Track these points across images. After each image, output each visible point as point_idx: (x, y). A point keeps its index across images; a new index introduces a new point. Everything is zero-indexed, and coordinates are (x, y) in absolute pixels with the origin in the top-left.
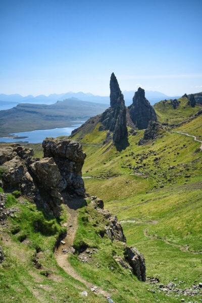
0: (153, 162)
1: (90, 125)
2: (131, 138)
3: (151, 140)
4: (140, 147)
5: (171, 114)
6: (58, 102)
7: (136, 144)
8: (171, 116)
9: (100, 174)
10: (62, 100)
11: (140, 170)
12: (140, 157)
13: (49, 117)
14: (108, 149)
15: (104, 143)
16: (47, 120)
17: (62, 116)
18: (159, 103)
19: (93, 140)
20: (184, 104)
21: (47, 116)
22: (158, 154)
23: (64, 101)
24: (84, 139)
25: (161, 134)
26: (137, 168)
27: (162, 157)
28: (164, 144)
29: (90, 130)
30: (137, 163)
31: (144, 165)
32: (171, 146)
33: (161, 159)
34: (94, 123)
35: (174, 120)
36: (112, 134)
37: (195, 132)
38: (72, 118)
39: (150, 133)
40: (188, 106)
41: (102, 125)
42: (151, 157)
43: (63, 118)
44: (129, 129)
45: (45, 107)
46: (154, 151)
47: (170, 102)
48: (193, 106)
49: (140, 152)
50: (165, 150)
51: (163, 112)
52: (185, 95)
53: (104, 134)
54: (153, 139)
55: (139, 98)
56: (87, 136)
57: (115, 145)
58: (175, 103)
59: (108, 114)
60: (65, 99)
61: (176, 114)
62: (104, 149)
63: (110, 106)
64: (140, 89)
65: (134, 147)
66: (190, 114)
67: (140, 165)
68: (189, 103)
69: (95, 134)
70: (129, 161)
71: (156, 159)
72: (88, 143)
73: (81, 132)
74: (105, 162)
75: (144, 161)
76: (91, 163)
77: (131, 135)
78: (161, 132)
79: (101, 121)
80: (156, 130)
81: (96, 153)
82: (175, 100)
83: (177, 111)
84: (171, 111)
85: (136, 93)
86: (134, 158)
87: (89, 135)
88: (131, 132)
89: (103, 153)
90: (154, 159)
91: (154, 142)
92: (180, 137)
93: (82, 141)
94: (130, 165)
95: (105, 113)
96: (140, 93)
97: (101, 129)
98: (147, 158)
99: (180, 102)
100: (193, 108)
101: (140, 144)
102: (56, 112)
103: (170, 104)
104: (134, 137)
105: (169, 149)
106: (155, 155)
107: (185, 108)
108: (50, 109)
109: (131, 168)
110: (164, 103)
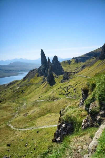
0: (73, 91)
1: (32, 74)
2: (56, 79)
3: (67, 80)
4: (62, 83)
5: (68, 67)
6: (10, 63)
7: (59, 82)
8: (68, 68)
9: (48, 98)
10: (12, 62)
11: (68, 95)
12: (66, 89)
13: (7, 71)
14: (46, 85)
15: (42, 83)
16: (6, 72)
17: (13, 70)
18: (62, 62)
19: (35, 81)
20: (73, 62)
21: (6, 70)
22: (74, 87)
23: (13, 63)
24: (31, 81)
25: (71, 77)
26: (67, 94)
27: (77, 88)
28: (75, 82)
29: (33, 77)
30: (66, 91)
31: (70, 92)
32: (79, 82)
33: (77, 89)
34: (34, 73)
35: (70, 69)
36: (46, 78)
37: (89, 75)
38: (18, 71)
39: (66, 77)
40: (75, 63)
41: (39, 74)
42: (71, 88)
43: (14, 71)
44: (54, 75)
45: (4, 66)
46: (71, 85)
47: (67, 61)
48: (78, 63)
49: (64, 86)
50: (77, 85)
51: (65, 66)
52: (74, 58)
53: (40, 78)
54: (67, 79)
55: (55, 60)
56: (32, 80)
57: (49, 83)
58: (69, 62)
59: (41, 68)
60: (14, 62)
61: (70, 67)
62: (44, 86)
63: (41, 65)
64: (55, 56)
65: (58, 84)
66: (77, 66)
67: (67, 93)
68: (75, 62)
69: (36, 79)
70: (61, 91)
71: (74, 89)
72: (32, 83)
73: (28, 78)
74: (46, 92)
75: (69, 91)
76: (38, 93)
77: (56, 78)
78: (71, 76)
79: (38, 72)
80: (69, 75)
81: (39, 88)
82: (69, 60)
83: (71, 66)
84: (68, 65)
85: (54, 58)
86: (63, 90)
87: (33, 79)
88: (55, 77)
89: (44, 88)
90: (73, 89)
91: (69, 81)
92: (82, 78)
93: (29, 82)
94: (62, 93)
95: (39, 68)
96: (56, 58)
97: (38, 76)
98: (69, 89)
99: (71, 61)
100: (78, 64)
101: (61, 82)
102: (10, 69)
103: (67, 62)
104: (57, 79)
105: (79, 84)
106: (73, 87)
107: (74, 64)
108: (7, 67)
109: (63, 95)
110: (64, 62)
